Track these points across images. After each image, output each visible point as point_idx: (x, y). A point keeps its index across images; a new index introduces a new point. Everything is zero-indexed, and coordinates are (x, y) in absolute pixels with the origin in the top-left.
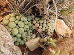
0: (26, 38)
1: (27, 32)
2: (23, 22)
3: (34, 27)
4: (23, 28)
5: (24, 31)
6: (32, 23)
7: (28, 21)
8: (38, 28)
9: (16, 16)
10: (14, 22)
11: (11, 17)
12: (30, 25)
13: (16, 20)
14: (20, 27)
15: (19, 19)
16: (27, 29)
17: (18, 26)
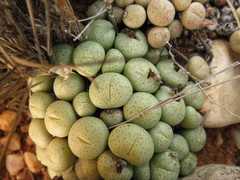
1: (164, 82)
2: (100, 72)
3: (160, 36)
4: (135, 91)
6: (131, 33)
7: (113, 46)
9: (50, 91)
10: (78, 117)
12: (136, 46)
13: (71, 102)
14: (121, 108)
15: (76, 85)
16: (151, 75)
17: (111, 110)
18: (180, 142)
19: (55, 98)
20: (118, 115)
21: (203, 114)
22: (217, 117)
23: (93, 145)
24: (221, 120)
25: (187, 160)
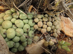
0: (26, 42)
1: (28, 33)
2: (22, 20)
4: (22, 28)
5: (23, 33)
7: (29, 20)
8: (42, 28)
10: (10, 21)
13: (13, 18)
14: (17, 28)
19: (12, 14)
21: (27, 46)
23: (6, 26)
25: (15, 49)
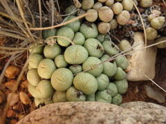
2: (71, 44)
3: (105, 27)
4: (89, 56)
5: (99, 61)
6: (89, 24)
7: (79, 31)
8: (115, 16)
9: (42, 54)
10: (57, 68)
11: (36, 69)
12: (91, 31)
13: (53, 60)
14: (81, 65)
15: (57, 50)
16: (99, 47)
17: (75, 65)
18: (112, 87)
19: (44, 57)
20: (79, 68)
21: (127, 72)
22: (135, 75)
23: (64, 83)
24: (137, 76)
25: (116, 97)
